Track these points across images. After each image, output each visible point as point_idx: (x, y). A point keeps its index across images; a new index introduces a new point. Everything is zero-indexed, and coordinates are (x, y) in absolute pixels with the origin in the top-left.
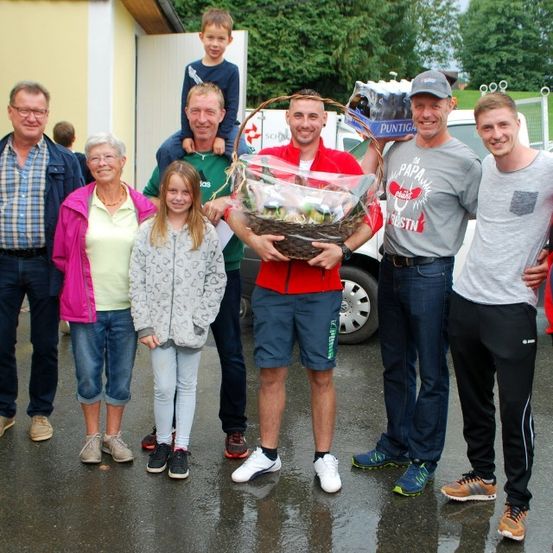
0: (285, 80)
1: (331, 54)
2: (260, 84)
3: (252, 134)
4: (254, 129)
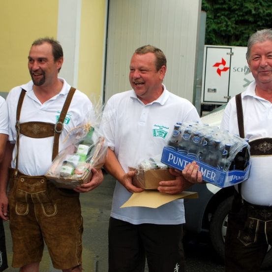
0: (255, 22)
2: (234, 26)
3: (221, 67)
4: (224, 63)
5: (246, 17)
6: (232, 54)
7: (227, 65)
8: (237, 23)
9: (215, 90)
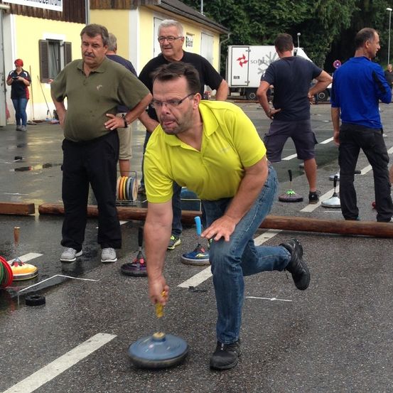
0: (280, 24)
1: (312, 5)
2: (265, 28)
3: (243, 61)
4: (244, 58)
5: (274, 21)
6: (249, 51)
7: (246, 59)
8: (268, 25)
9: (239, 77)
